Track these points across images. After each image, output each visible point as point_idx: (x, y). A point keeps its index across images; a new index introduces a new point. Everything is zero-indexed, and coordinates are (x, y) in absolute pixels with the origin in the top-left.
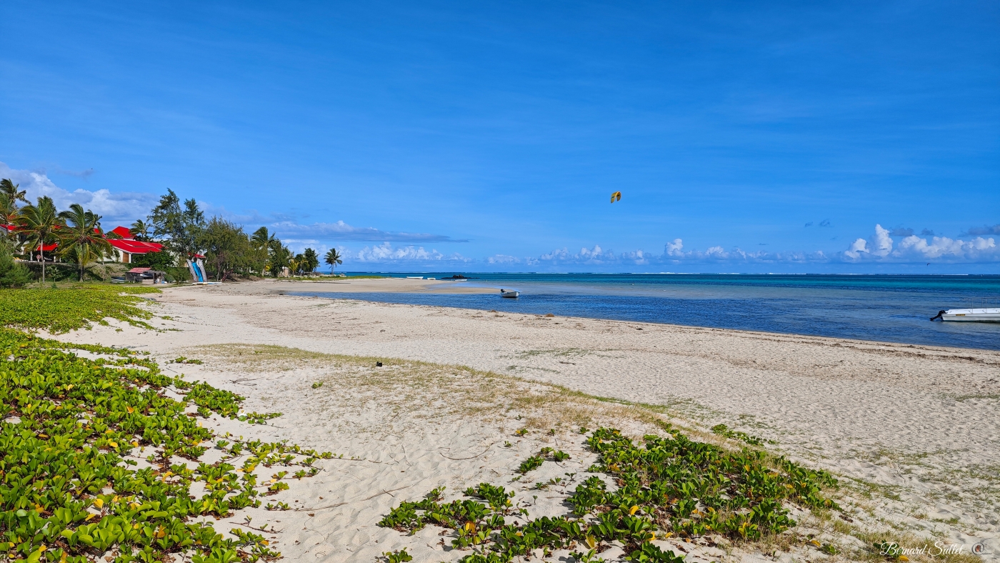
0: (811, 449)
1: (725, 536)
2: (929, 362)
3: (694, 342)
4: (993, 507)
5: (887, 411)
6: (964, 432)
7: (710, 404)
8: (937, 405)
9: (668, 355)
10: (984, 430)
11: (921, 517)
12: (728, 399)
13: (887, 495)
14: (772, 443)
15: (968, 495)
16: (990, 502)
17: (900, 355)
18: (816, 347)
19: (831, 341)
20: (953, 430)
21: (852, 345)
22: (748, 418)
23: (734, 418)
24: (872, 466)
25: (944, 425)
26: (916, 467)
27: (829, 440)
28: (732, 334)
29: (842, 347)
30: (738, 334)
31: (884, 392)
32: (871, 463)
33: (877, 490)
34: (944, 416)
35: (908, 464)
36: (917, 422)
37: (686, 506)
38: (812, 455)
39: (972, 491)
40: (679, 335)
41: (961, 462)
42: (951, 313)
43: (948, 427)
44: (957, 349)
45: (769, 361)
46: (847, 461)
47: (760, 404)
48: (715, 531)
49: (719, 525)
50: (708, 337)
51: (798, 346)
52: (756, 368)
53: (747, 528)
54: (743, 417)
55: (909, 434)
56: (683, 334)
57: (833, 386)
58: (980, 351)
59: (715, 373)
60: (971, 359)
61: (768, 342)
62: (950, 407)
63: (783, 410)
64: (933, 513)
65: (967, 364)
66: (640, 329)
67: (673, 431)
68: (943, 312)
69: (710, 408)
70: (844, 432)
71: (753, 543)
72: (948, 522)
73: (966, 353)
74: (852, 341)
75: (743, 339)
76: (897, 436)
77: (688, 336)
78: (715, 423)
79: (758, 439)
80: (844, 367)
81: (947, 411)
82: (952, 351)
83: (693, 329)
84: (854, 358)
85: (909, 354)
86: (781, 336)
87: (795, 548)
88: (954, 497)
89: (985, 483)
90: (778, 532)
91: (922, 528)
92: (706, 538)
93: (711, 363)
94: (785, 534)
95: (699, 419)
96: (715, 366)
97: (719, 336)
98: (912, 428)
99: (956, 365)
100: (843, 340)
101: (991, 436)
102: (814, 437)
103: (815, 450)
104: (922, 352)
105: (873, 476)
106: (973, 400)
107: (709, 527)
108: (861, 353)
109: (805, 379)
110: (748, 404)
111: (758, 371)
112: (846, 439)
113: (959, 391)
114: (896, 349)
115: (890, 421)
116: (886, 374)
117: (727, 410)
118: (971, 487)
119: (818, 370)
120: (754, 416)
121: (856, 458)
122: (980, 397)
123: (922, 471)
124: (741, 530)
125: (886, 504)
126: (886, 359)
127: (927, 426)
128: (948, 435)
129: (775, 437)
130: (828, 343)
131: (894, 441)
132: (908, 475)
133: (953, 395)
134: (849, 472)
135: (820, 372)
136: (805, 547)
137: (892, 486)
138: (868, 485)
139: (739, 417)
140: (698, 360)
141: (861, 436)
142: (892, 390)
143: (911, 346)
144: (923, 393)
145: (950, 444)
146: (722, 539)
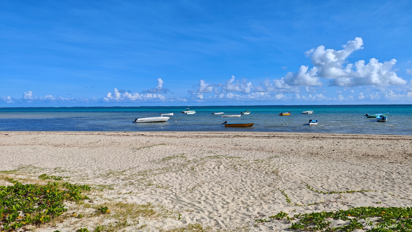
0: (83, 177)
1: (33, 224)
2: (130, 137)
3: (36, 139)
4: (143, 185)
5: (114, 157)
6: (138, 160)
7: (41, 166)
8: (131, 152)
9: (22, 146)
10: (144, 159)
11: (120, 194)
12: (50, 162)
13: (109, 189)
14: (67, 177)
15: (137, 182)
16: (143, 183)
17: (121, 136)
18: (91, 136)
19: (97, 133)
20: (135, 160)
21: (105, 134)
22: (58, 169)
23: (52, 170)
24: (106, 179)
25: (132, 159)
26: (121, 176)
27: (91, 172)
28: (55, 133)
29: (101, 135)
30: (58, 133)
31: (114, 150)
32: (106, 178)
33: (106, 188)
34: (132, 156)
35: (118, 175)
36: (124, 159)
37: (13, 216)
38: (83, 179)
39: (138, 181)
40: (28, 136)
41: (136, 171)
42: (139, 119)
43: (133, 160)
44: (139, 132)
45: (71, 143)
46: (97, 179)
47: (65, 162)
48: (28, 224)
49: (30, 220)
50: (43, 135)
51: (84, 136)
52: (65, 147)
53: (44, 218)
54: (55, 169)
55: (121, 164)
56: (30, 135)
57: (96, 150)
58: (146, 132)
59: (45, 152)
60: (143, 135)
61: (71, 135)
62: (135, 152)
63: (75, 163)
64: (124, 191)
65: (142, 137)
66: (7, 135)
67: (14, 182)
68: (136, 120)
69: (40, 168)
70: (98, 168)
71: (47, 224)
72: (129, 193)
73: (142, 133)
74: (105, 132)
75: (60, 135)
76: (117, 166)
77: (33, 136)
78: (41, 174)
79: (61, 177)
80: (101, 142)
81: (134, 154)
82: (138, 133)
83: (36, 132)
84: (105, 139)
85: (124, 135)
86: (77, 133)
87: (66, 220)
88: (132, 184)
89: (142, 177)
90: (58, 215)
91: (119, 198)
92: (23, 228)
93: (43, 147)
94: (62, 216)
95: (33, 173)
96: (45, 148)
97: (49, 135)
98: (122, 162)
99: (138, 138)
100: (102, 132)
101: (146, 160)
102: (86, 172)
103: (85, 177)
104: (128, 134)
105: (106, 183)
106: (142, 149)
107: (25, 223)
108: (107, 136)
109: (85, 149)
110: (59, 163)
111: (66, 148)
112: (98, 170)
113: (138, 147)
114: (120, 134)
115: (115, 161)
116: (115, 143)
117: (49, 167)
118: (138, 179)
119: (91, 145)
120: (61, 168)
121: (101, 177)
122: (144, 148)
123: (122, 177)
124: (41, 219)
125: (108, 192)
126: (116, 138)
127: (127, 160)
128: (133, 162)
129: (69, 175)
130: (96, 134)
131: (115, 167)
132: (118, 180)
133: (136, 148)
134: (97, 183)
135: (92, 145)
136: (70, 218)
137: (112, 185)
138: (103, 186)
139: (54, 169)
140: (37, 146)
141: (104, 168)
142: (117, 149)
143: (125, 132)
144: (127, 149)
145: (134, 165)
146: (32, 226)
